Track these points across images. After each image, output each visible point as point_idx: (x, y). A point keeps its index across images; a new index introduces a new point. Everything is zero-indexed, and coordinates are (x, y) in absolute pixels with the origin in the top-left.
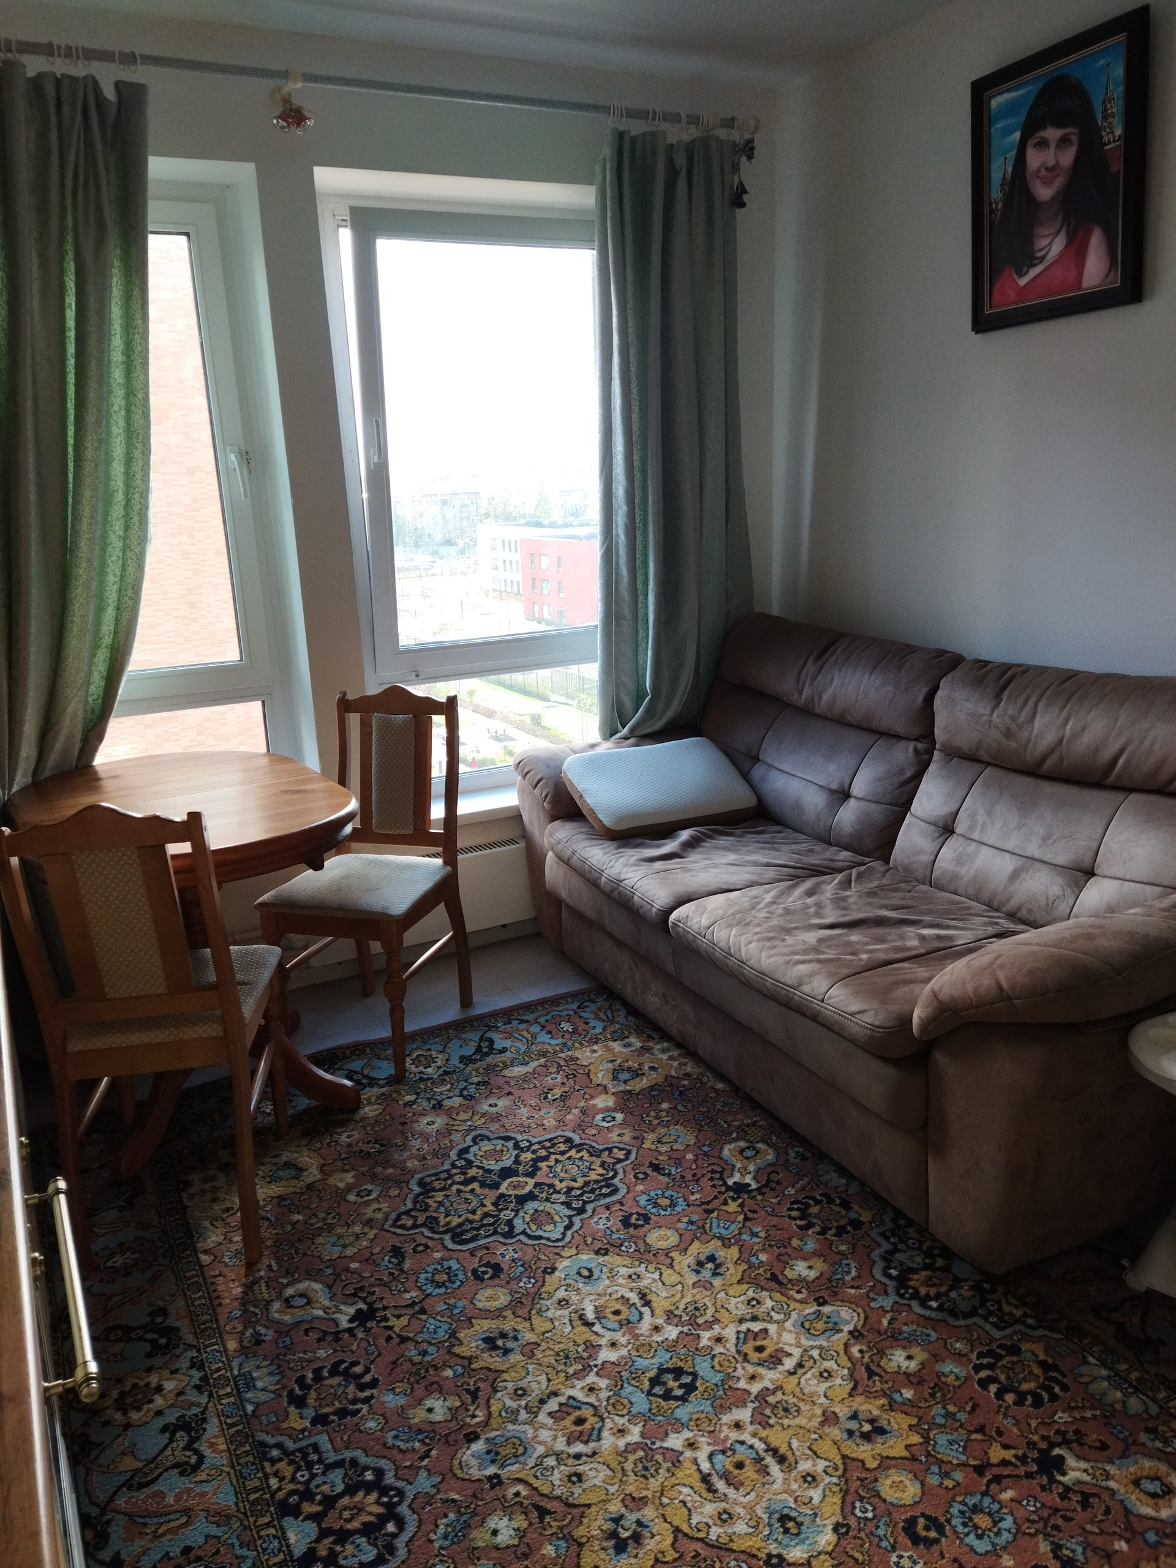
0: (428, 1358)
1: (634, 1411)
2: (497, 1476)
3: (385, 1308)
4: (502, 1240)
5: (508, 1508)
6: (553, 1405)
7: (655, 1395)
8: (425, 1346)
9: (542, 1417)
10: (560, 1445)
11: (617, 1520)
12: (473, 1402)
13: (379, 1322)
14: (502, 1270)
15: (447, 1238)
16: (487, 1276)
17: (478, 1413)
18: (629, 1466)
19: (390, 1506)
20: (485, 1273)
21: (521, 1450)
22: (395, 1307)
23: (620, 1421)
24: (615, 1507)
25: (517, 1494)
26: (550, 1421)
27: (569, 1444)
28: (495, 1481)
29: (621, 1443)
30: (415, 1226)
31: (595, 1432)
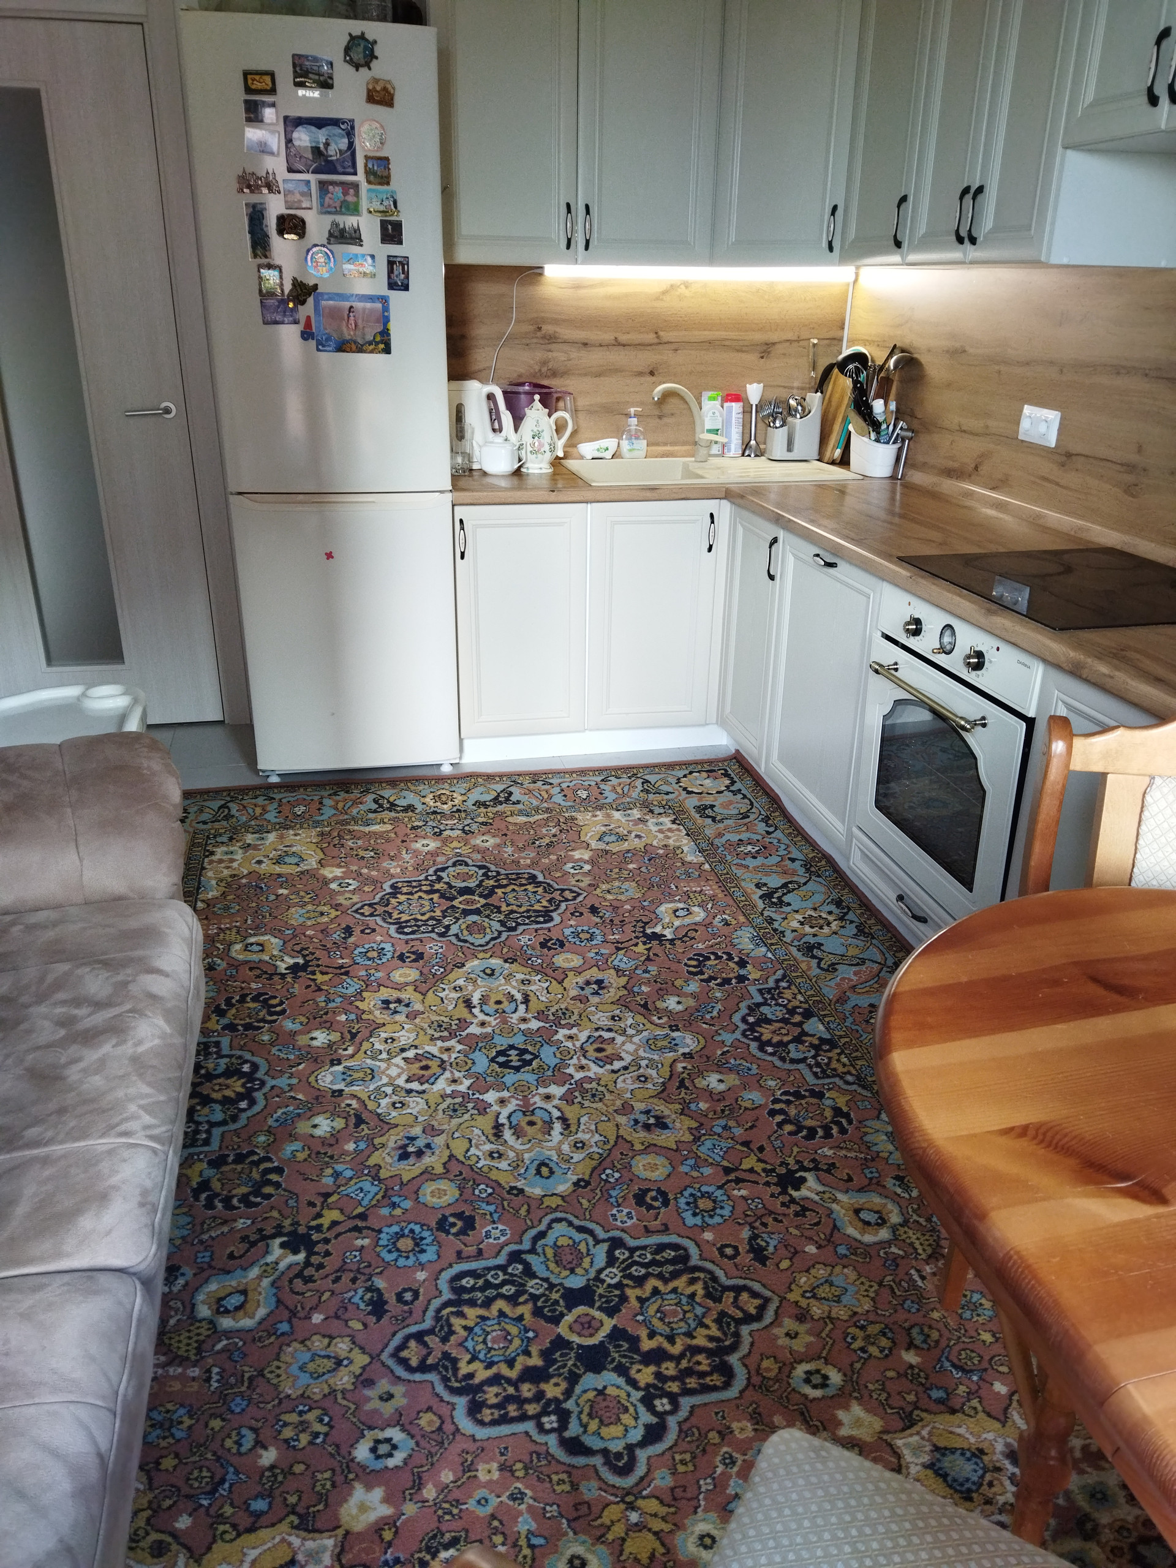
0: (722, 1122)
1: (554, 1049)
2: (673, 1031)
3: (767, 1184)
4: (624, 1236)
5: (669, 1013)
6: (617, 1065)
7: (532, 1054)
8: (725, 1134)
9: (628, 1059)
10: (620, 1039)
11: (596, 993)
12: (683, 1079)
13: (773, 1170)
14: (635, 1196)
15: (695, 1260)
16: (654, 1193)
17: (681, 1070)
18: (575, 1017)
19: (753, 1031)
20: (654, 1199)
21: (650, 1042)
22: (757, 1183)
23: (569, 1044)
24: (595, 1000)
25: (659, 1018)
26: (623, 1055)
27: (613, 1039)
28: (674, 1028)
29: (575, 1030)
30: (738, 1290)
31: (591, 1040)
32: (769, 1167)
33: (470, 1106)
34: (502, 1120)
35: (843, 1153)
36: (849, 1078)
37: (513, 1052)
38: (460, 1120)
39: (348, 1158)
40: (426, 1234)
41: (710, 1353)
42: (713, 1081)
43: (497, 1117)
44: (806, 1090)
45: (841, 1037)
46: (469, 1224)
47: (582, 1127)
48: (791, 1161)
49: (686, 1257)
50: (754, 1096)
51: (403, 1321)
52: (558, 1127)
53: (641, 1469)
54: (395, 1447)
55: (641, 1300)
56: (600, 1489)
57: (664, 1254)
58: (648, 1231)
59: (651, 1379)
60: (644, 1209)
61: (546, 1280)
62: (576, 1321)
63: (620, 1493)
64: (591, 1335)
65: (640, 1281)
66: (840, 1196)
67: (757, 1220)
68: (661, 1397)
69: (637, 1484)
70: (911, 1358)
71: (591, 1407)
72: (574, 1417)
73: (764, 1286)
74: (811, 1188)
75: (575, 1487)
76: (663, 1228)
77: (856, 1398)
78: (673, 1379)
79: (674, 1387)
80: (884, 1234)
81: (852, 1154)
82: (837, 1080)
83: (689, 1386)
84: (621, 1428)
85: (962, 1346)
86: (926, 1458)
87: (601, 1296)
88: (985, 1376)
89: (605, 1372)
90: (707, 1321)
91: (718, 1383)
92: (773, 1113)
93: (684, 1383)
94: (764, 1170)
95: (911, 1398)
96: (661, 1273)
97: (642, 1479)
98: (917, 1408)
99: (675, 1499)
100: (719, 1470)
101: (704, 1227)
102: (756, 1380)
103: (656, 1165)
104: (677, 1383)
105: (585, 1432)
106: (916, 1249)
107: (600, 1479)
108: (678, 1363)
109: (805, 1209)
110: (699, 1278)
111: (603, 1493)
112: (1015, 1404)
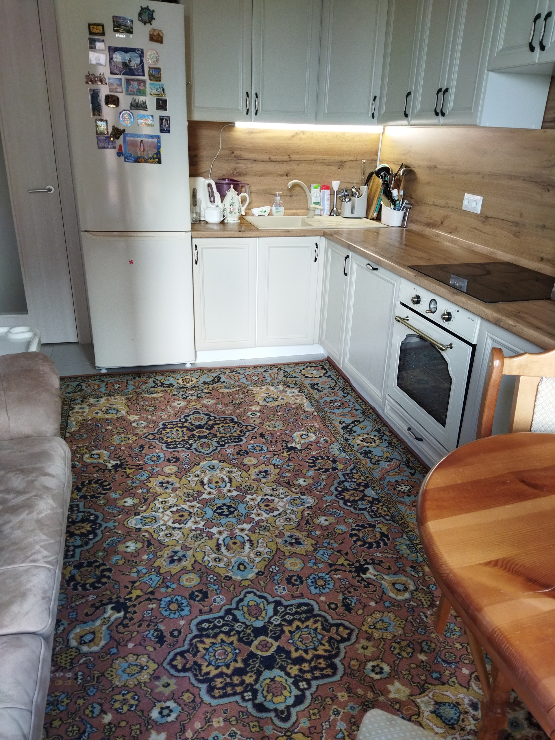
0: (327, 541)
3: (350, 571)
4: (282, 600)
5: (300, 486)
6: (276, 513)
8: (329, 547)
9: (281, 510)
10: (277, 500)
11: (264, 477)
12: (308, 520)
13: (353, 565)
14: (286, 579)
15: (316, 611)
16: (295, 578)
17: (306, 515)
18: (255, 489)
19: (341, 495)
20: (296, 580)
21: (292, 501)
22: (345, 571)
23: (252, 503)
24: (264, 480)
25: (295, 489)
26: (278, 508)
27: (274, 500)
28: (303, 494)
29: (254, 496)
31: (263, 501)
32: (351, 563)
33: (204, 535)
34: (220, 542)
35: (385, 555)
36: (388, 518)
37: (225, 507)
38: (200, 542)
39: (144, 563)
40: (183, 601)
41: (325, 658)
42: (322, 520)
43: (218, 540)
44: (367, 524)
45: (383, 497)
46: (205, 595)
47: (260, 545)
48: (361, 559)
49: (313, 610)
50: (342, 528)
51: (173, 646)
52: (248, 545)
53: (293, 719)
54: (171, 711)
55: (291, 632)
56: (274, 729)
57: (302, 609)
58: (293, 597)
59: (297, 672)
60: (291, 586)
61: (244, 623)
62: (259, 644)
63: (283, 731)
64: (267, 651)
65: (290, 623)
66: (385, 577)
67: (346, 590)
68: (302, 681)
69: (292, 726)
70: (422, 657)
71: (268, 687)
72: (260, 692)
73: (350, 623)
74: (371, 573)
75: (261, 728)
76: (300, 595)
77: (397, 678)
78: (308, 672)
79: (308, 676)
80: (407, 595)
81: (390, 556)
82: (381, 518)
83: (316, 675)
84: (283, 698)
85: (446, 650)
86: (431, 708)
87: (271, 631)
88: (458, 666)
89: (274, 670)
90: (324, 642)
91: (330, 673)
92: (351, 536)
93: (313, 674)
94: (349, 564)
95: (423, 678)
96: (300, 618)
97: (294, 723)
98: (426, 683)
99: (310, 733)
100: (332, 718)
101: (320, 595)
102: (348, 671)
103: (296, 563)
104: (310, 674)
105: (265, 700)
106: (422, 603)
107: (274, 724)
108: (310, 664)
109: (369, 584)
110: (319, 620)
111: (275, 732)
112: (473, 679)
